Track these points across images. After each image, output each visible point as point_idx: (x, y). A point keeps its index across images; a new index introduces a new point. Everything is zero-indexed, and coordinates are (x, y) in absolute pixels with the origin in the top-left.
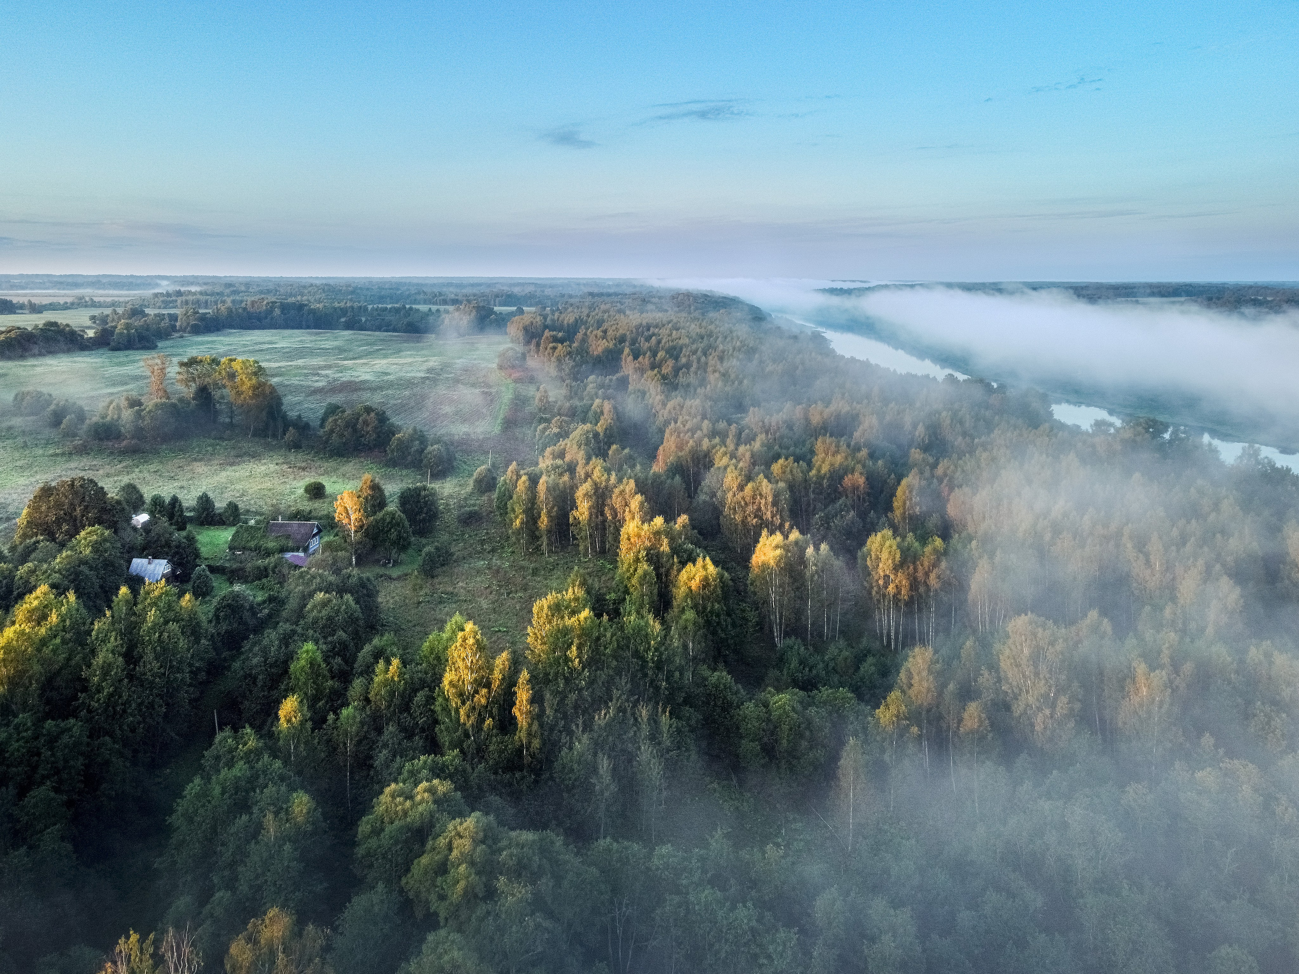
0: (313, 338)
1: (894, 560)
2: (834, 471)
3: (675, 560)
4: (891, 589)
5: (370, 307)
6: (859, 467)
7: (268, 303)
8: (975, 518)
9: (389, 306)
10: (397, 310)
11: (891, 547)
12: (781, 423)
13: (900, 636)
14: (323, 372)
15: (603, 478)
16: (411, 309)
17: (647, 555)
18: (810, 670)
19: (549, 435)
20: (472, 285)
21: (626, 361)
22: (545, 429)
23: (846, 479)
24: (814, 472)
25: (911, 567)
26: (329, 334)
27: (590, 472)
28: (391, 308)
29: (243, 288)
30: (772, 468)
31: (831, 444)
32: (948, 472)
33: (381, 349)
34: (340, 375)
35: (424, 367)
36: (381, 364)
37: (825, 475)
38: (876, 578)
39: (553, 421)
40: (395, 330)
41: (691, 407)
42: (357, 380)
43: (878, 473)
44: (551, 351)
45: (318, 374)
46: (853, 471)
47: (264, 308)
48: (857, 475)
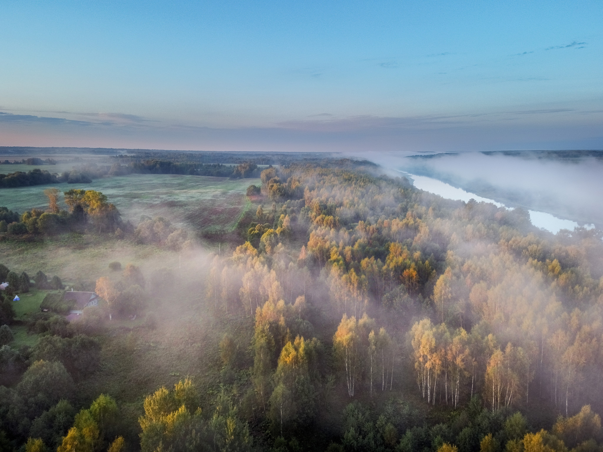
0: (172, 178)
1: (430, 345)
2: (398, 267)
3: (288, 331)
4: (428, 365)
5: (204, 164)
6: (413, 264)
7: (154, 162)
8: (489, 305)
9: (212, 164)
10: (215, 166)
11: (428, 335)
12: (375, 229)
13: (434, 394)
14: (161, 196)
15: (259, 269)
16: (222, 165)
17: (270, 327)
18: (363, 438)
19: (253, 234)
20: (256, 155)
21: (306, 192)
22: (252, 230)
23: (405, 272)
24: (385, 267)
25: (443, 351)
26: (179, 176)
27: (253, 264)
28: (213, 165)
29: (153, 155)
30: (361, 263)
31: (398, 247)
32: (471, 269)
33: (199, 185)
34: (169, 198)
35: (213, 194)
36: (194, 192)
37: (392, 269)
38: (418, 355)
39: (257, 227)
40: (212, 175)
41: (328, 220)
42: (176, 200)
43: (426, 268)
44: (271, 187)
45: (158, 197)
46: (409, 268)
47: (152, 164)
48: (411, 270)
